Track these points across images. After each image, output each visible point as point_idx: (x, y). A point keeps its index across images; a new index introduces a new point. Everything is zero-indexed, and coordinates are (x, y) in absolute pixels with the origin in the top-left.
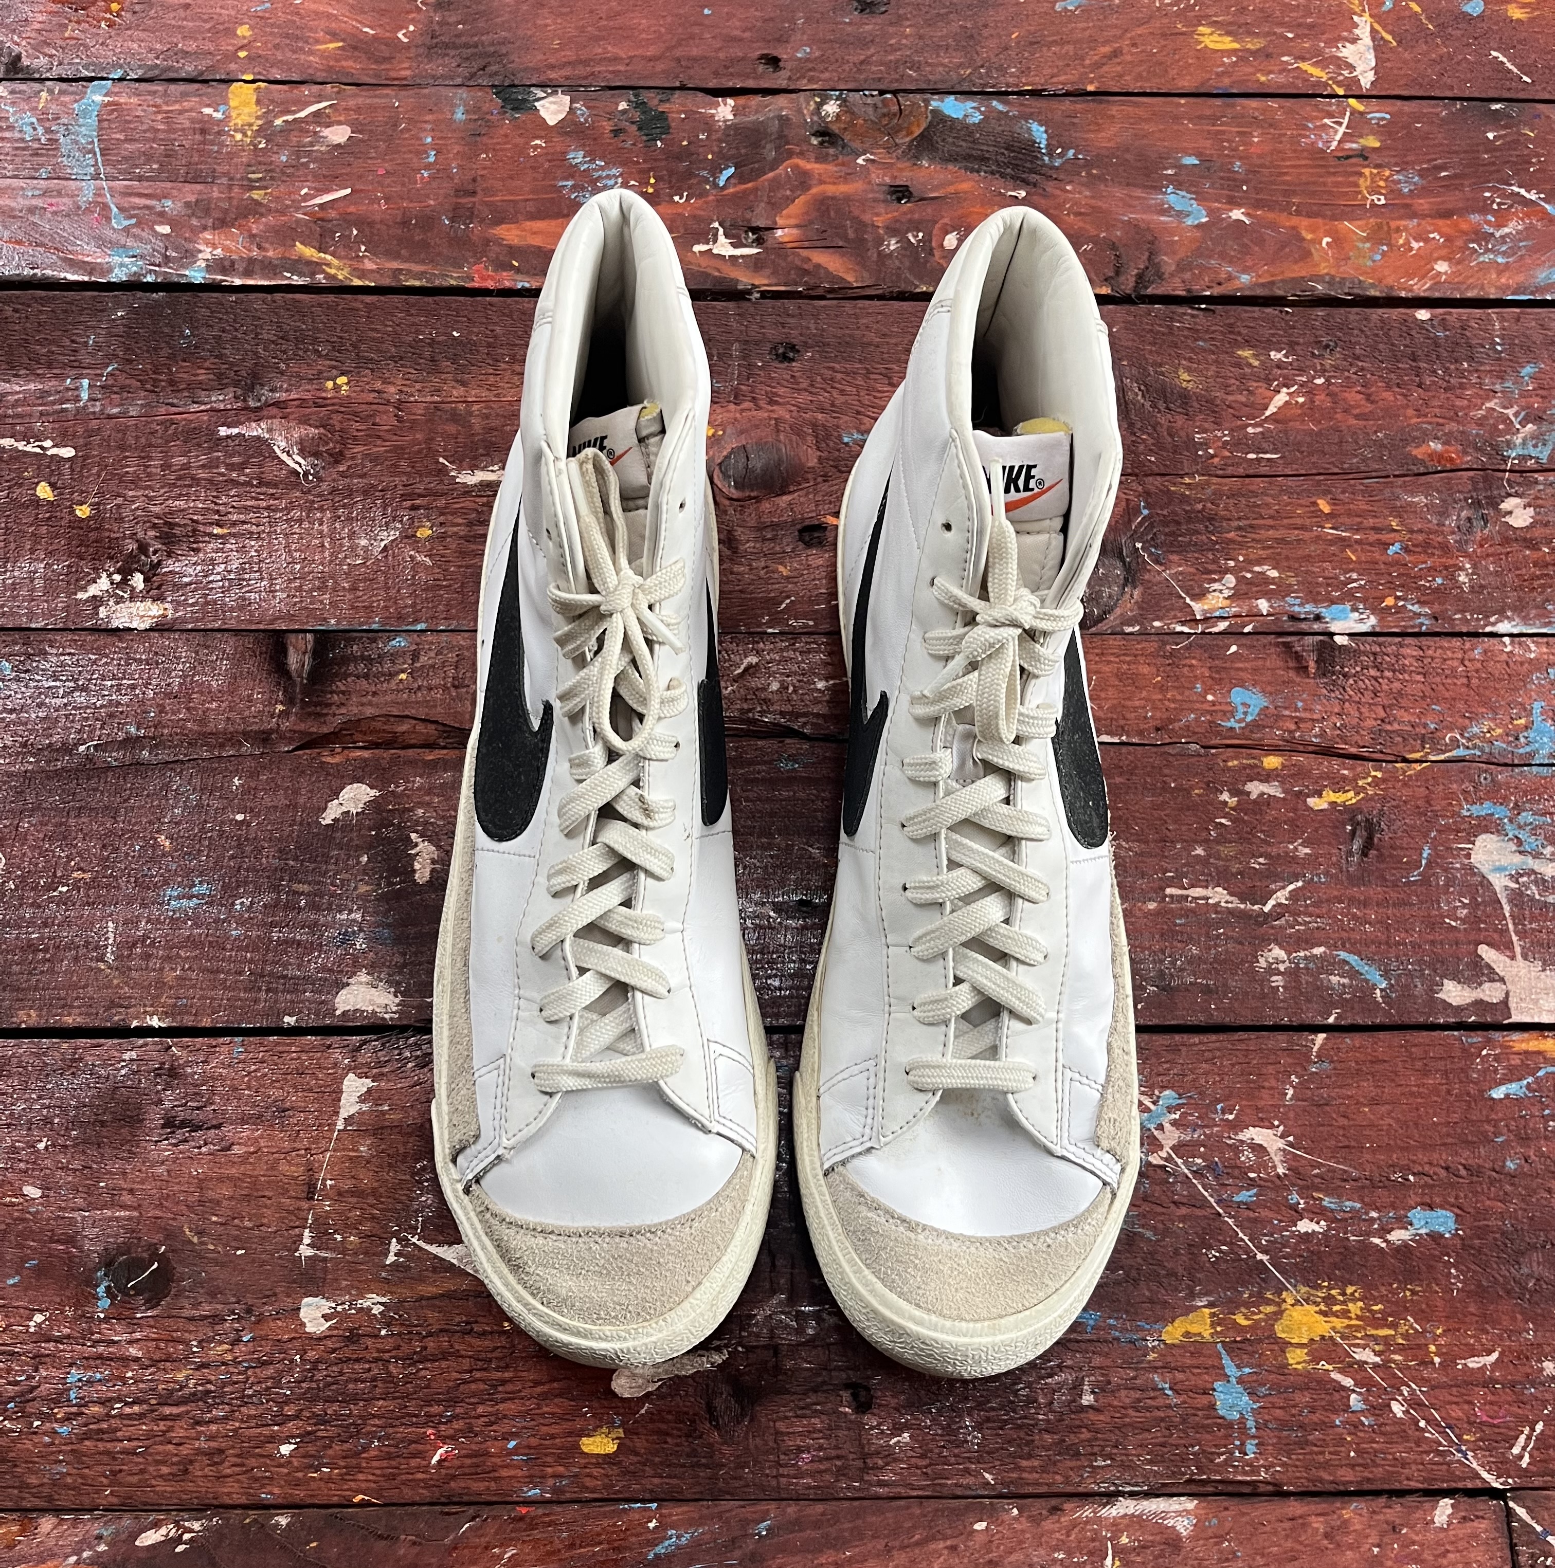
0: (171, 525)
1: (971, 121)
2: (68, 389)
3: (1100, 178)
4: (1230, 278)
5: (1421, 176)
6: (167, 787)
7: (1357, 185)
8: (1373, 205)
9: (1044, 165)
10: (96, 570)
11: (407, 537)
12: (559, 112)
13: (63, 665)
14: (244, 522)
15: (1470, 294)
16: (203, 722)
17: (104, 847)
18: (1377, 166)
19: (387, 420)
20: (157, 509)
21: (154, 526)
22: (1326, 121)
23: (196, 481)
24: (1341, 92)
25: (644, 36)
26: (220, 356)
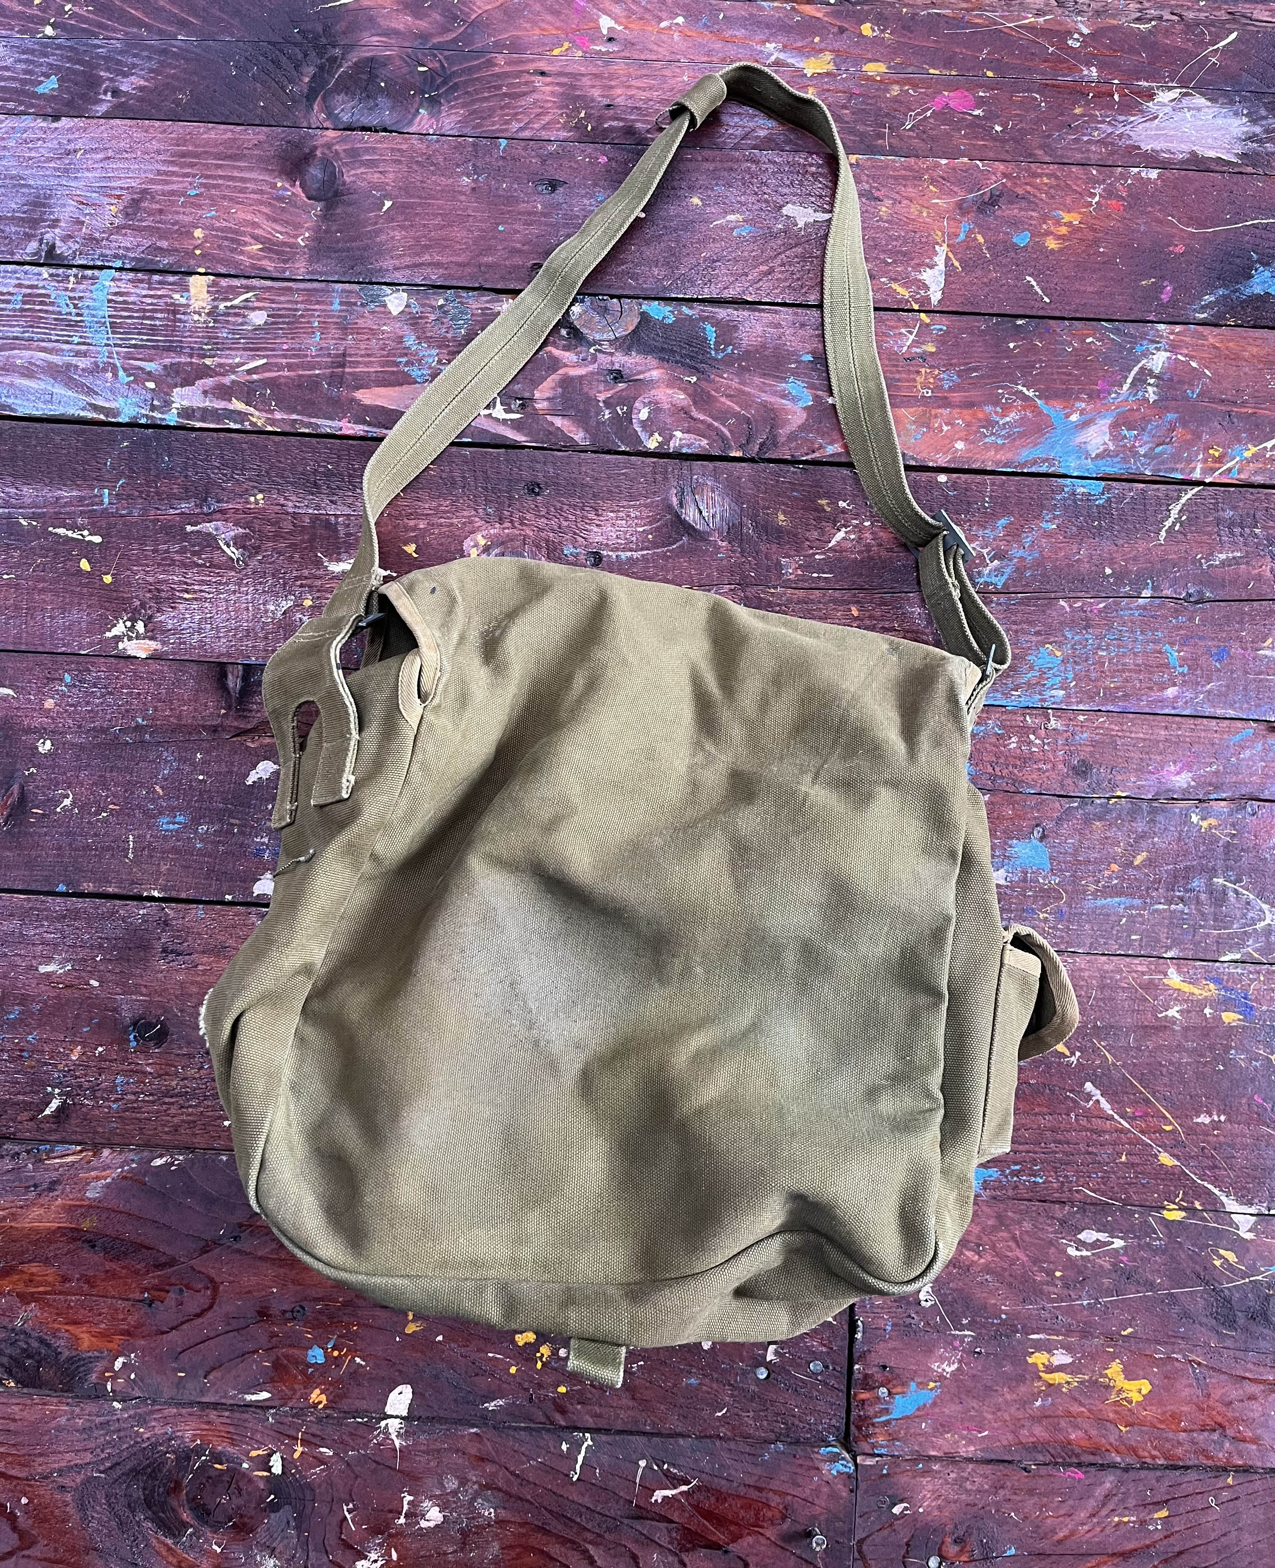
0: (159, 591)
1: (667, 321)
2: (96, 496)
3: (747, 369)
4: (821, 447)
5: (959, 376)
6: (160, 757)
7: (915, 380)
8: (923, 397)
9: (712, 358)
10: (116, 618)
11: (298, 606)
12: (399, 305)
13: (99, 678)
14: (201, 591)
15: (974, 466)
16: (179, 718)
17: (126, 791)
18: (931, 367)
19: (287, 526)
20: (150, 579)
21: (150, 591)
22: (903, 331)
23: (173, 563)
24: (916, 307)
25: (458, 247)
26: (186, 476)
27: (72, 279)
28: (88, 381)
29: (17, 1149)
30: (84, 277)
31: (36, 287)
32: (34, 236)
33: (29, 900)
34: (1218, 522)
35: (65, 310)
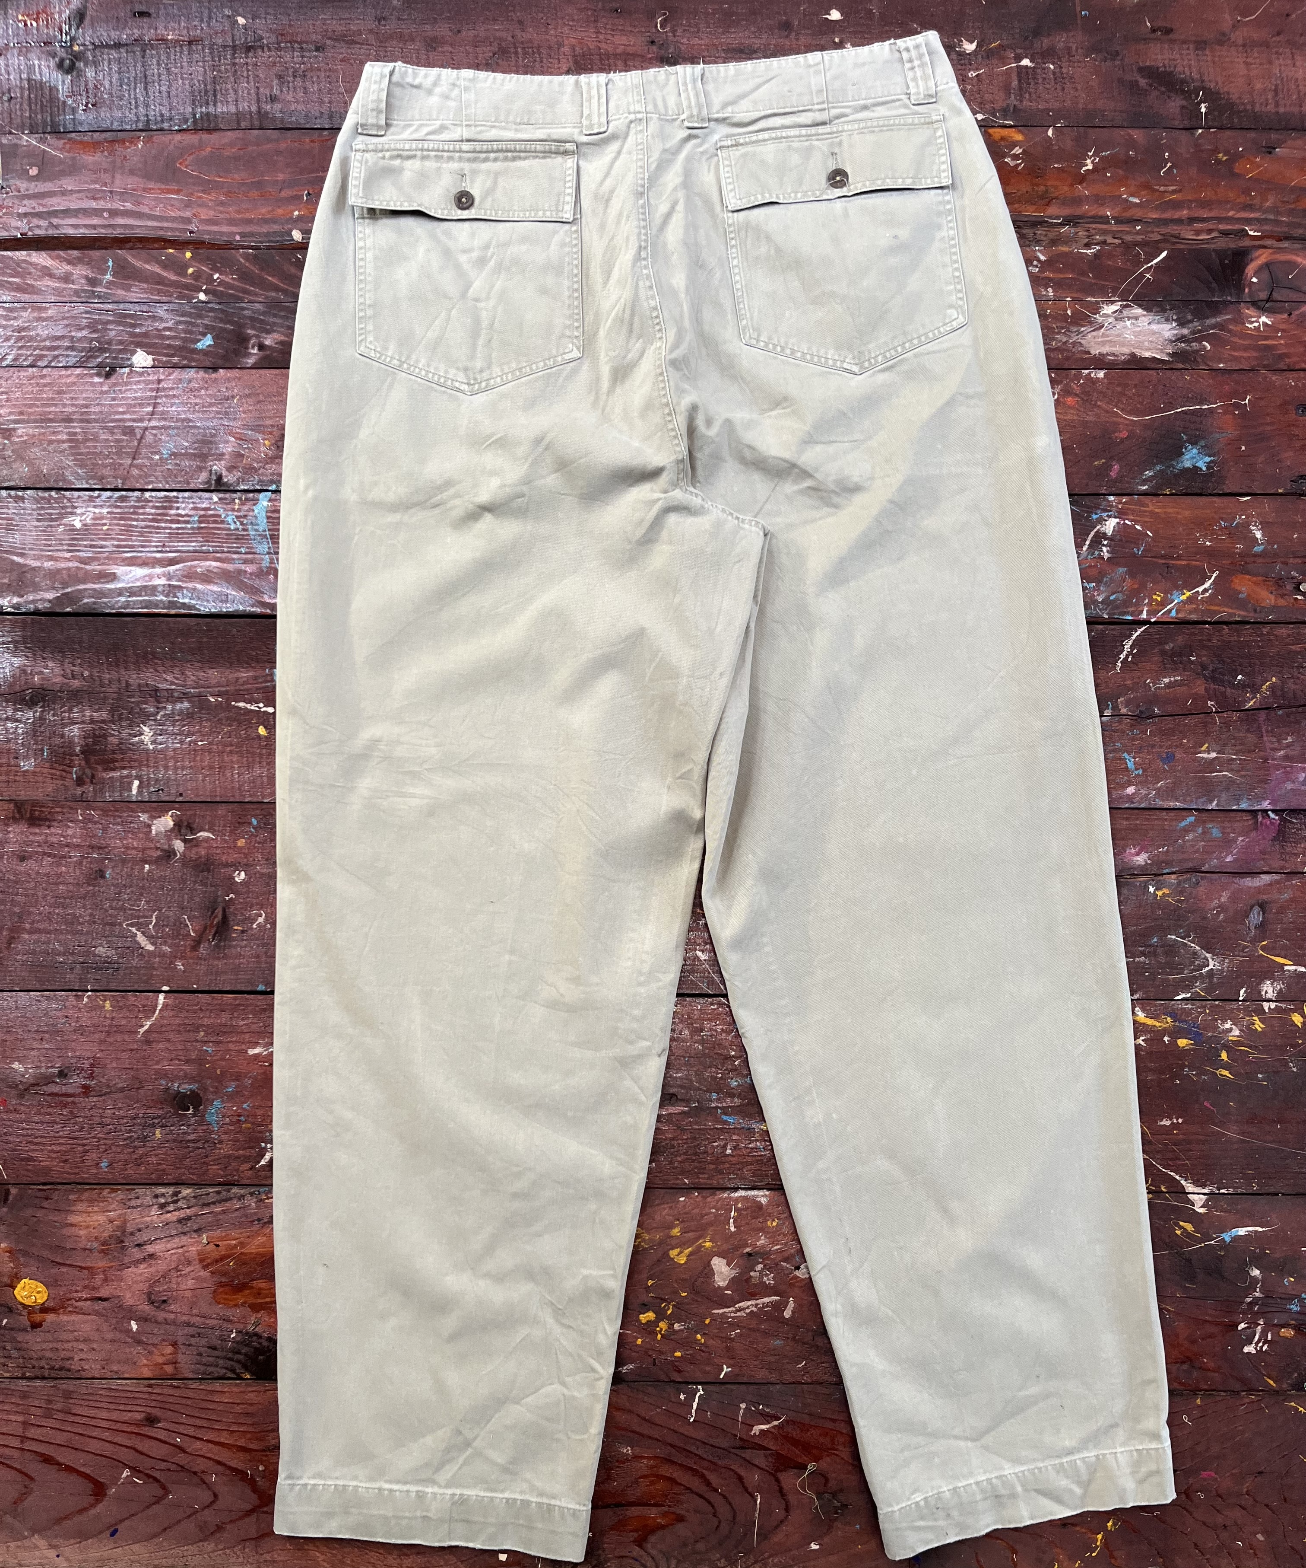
27: (237, 501)
28: (257, 583)
29: (242, 1192)
30: (246, 499)
31: (209, 509)
32: (205, 468)
33: (235, 999)
34: (1163, 653)
35: (232, 527)
